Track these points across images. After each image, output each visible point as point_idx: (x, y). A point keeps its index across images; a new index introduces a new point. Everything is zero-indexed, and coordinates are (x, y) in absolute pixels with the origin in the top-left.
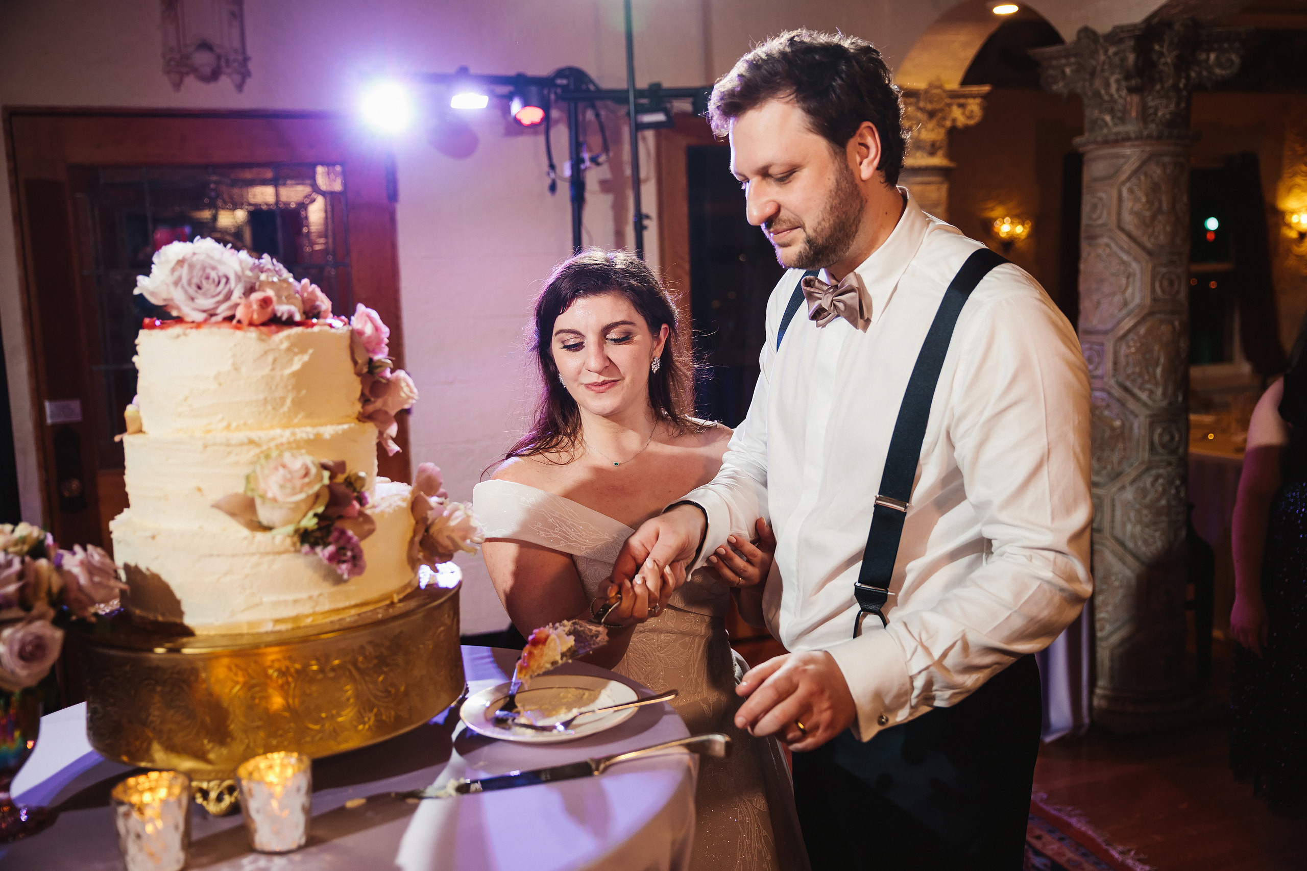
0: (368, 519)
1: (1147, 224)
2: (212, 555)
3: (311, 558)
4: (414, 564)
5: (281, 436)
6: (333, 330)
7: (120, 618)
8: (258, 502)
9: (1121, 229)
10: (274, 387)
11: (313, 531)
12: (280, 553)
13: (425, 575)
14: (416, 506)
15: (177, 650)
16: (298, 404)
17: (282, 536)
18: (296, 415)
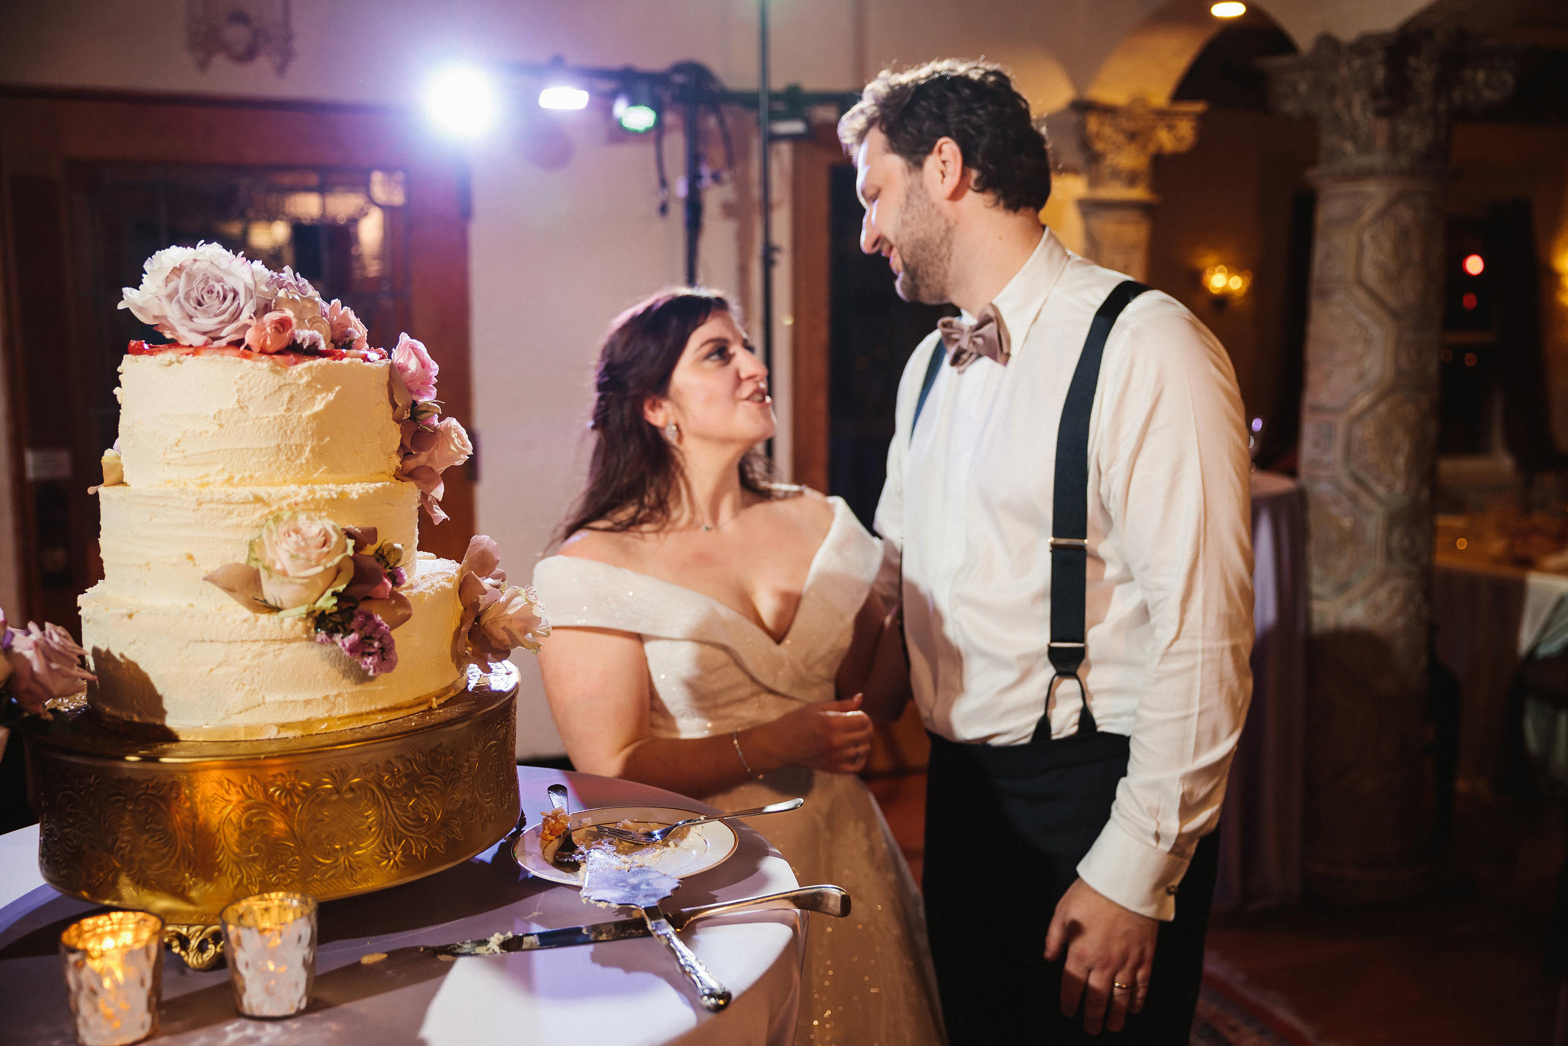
0: (402, 602)
1: (1392, 279)
2: (203, 641)
3: (329, 648)
4: (460, 661)
5: (297, 494)
6: (367, 363)
7: (88, 717)
8: (263, 574)
9: (1360, 282)
10: (289, 432)
11: (331, 614)
12: (289, 641)
13: (474, 675)
14: (465, 587)
15: (155, 760)
16: (319, 454)
17: (292, 619)
18: (316, 470)
